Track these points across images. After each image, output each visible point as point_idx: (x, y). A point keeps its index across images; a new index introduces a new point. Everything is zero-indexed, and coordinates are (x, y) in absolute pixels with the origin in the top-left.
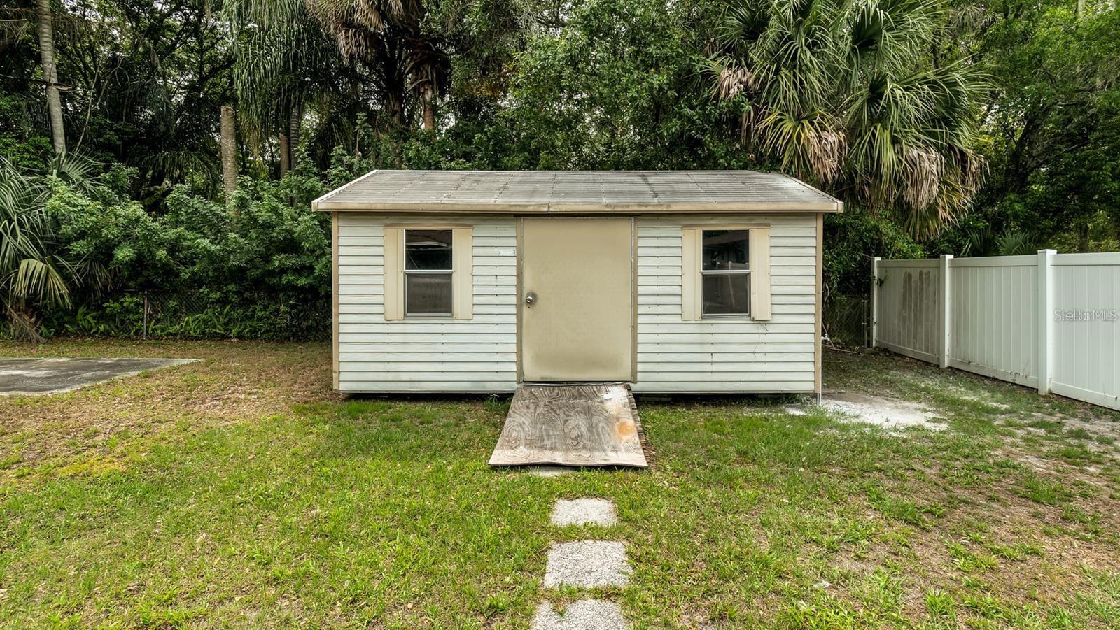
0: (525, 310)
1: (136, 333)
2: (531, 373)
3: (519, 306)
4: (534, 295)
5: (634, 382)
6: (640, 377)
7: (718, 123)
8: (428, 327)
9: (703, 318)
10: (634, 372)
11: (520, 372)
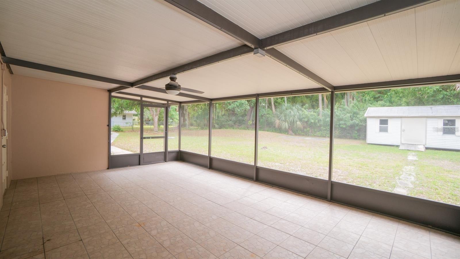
0: (402, 132)
1: (308, 135)
2: (403, 142)
3: (401, 131)
4: (404, 130)
5: (426, 145)
6: (427, 144)
7: (454, 95)
8: (383, 134)
9: (443, 135)
10: (426, 143)
11: (401, 142)
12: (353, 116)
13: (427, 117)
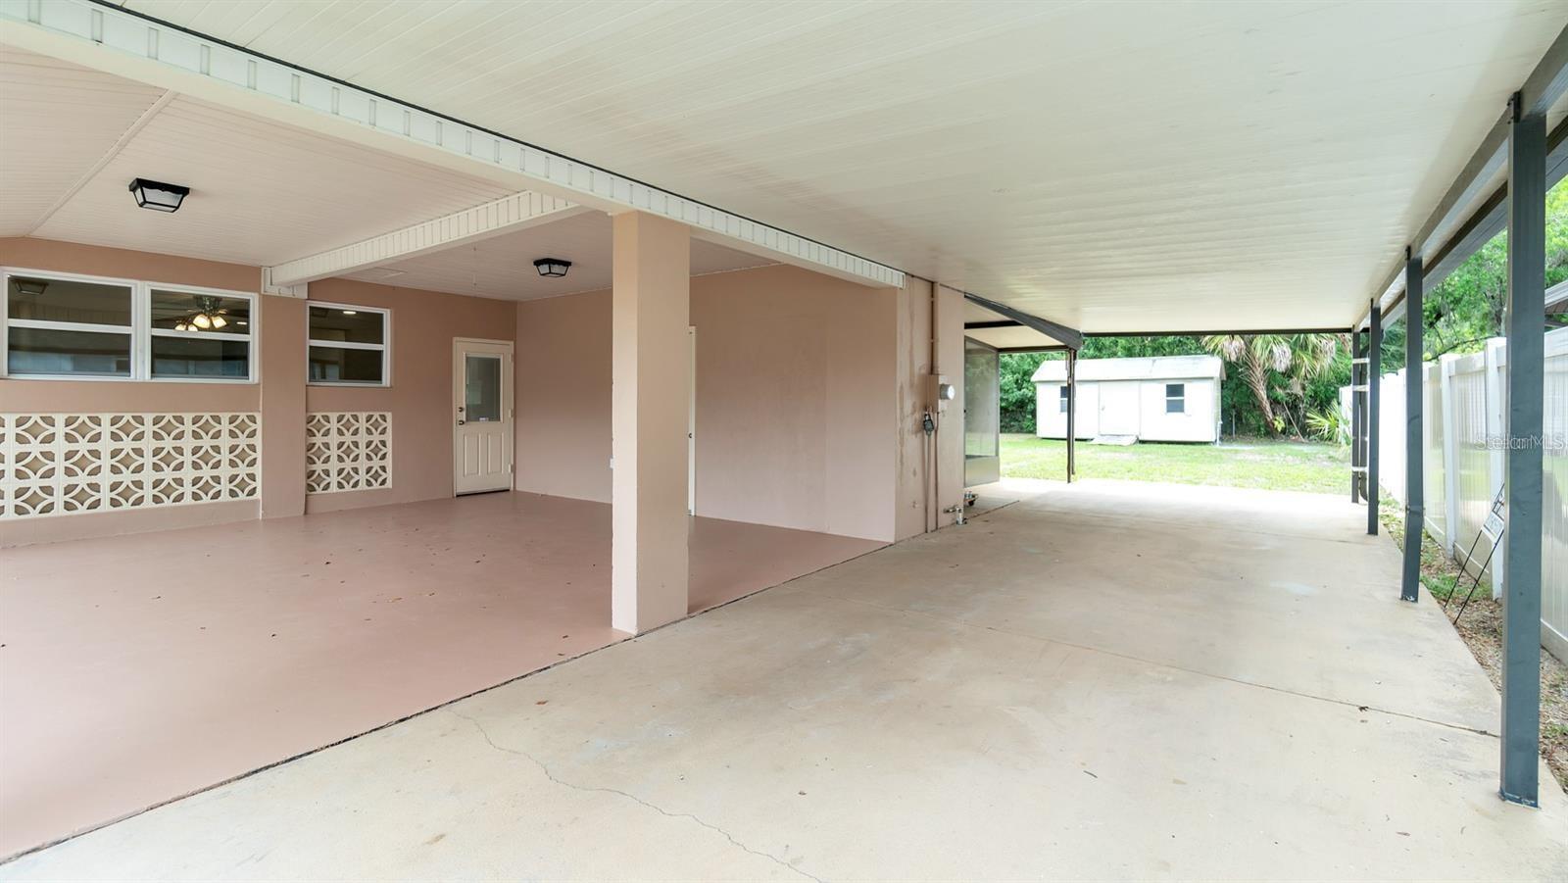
0: (1101, 412)
3: (1099, 410)
5: (1140, 435)
10: (1140, 432)
11: (1099, 431)
12: (1023, 380)
13: (1141, 380)
